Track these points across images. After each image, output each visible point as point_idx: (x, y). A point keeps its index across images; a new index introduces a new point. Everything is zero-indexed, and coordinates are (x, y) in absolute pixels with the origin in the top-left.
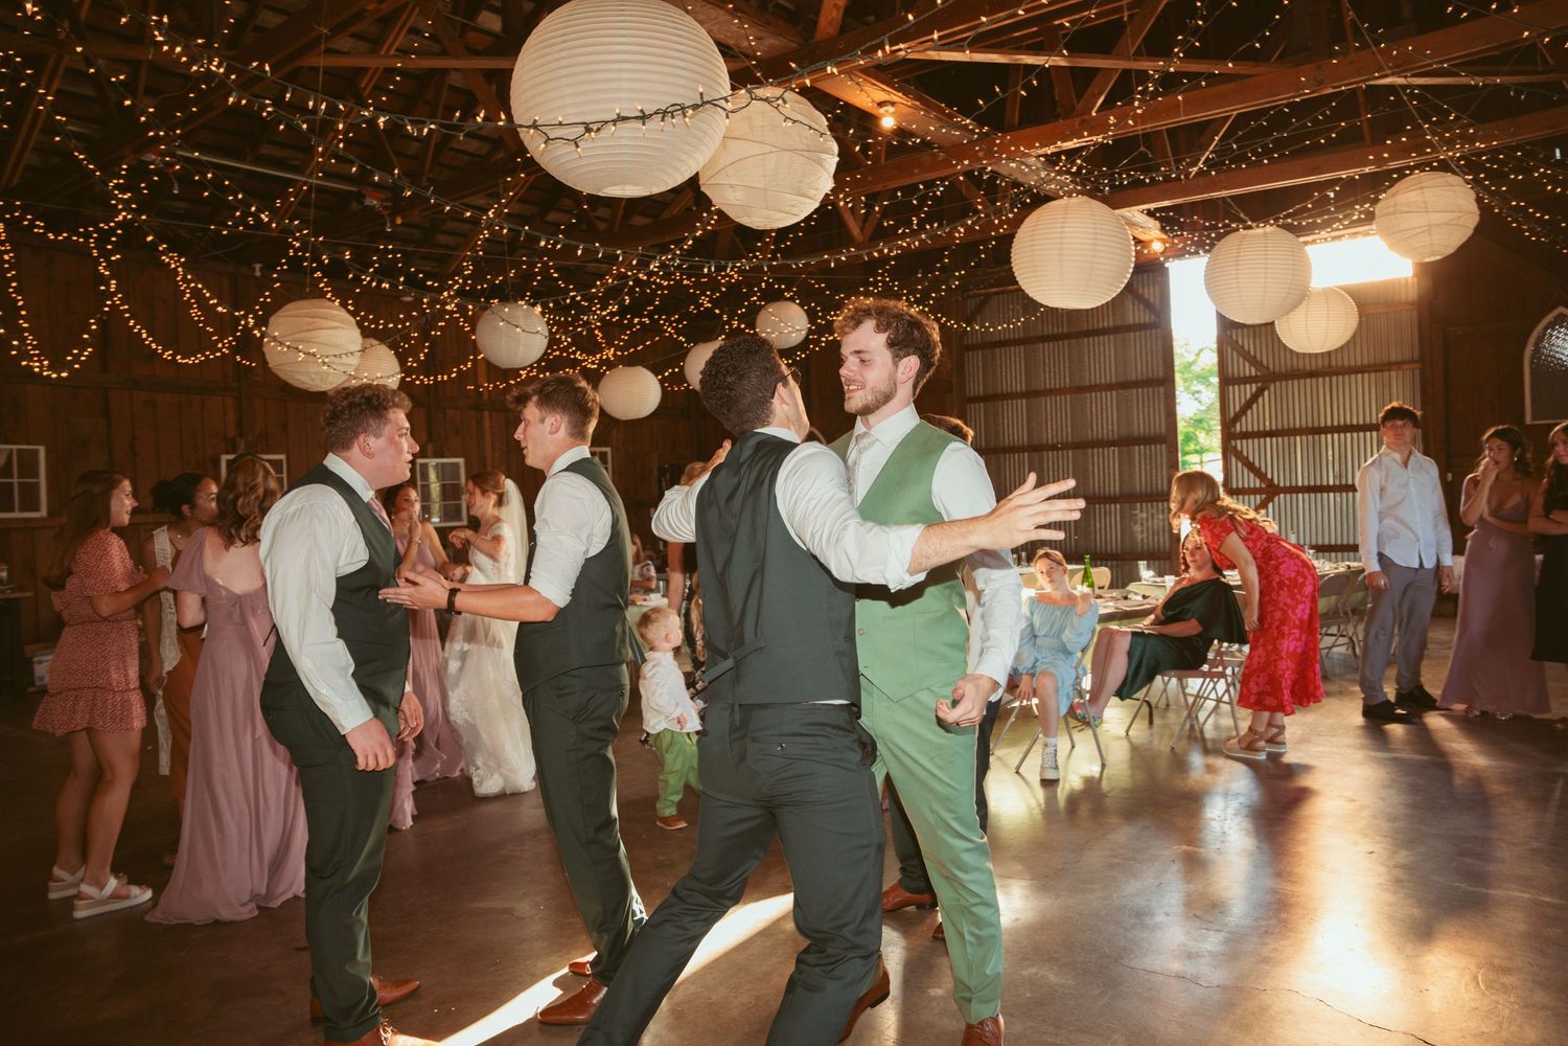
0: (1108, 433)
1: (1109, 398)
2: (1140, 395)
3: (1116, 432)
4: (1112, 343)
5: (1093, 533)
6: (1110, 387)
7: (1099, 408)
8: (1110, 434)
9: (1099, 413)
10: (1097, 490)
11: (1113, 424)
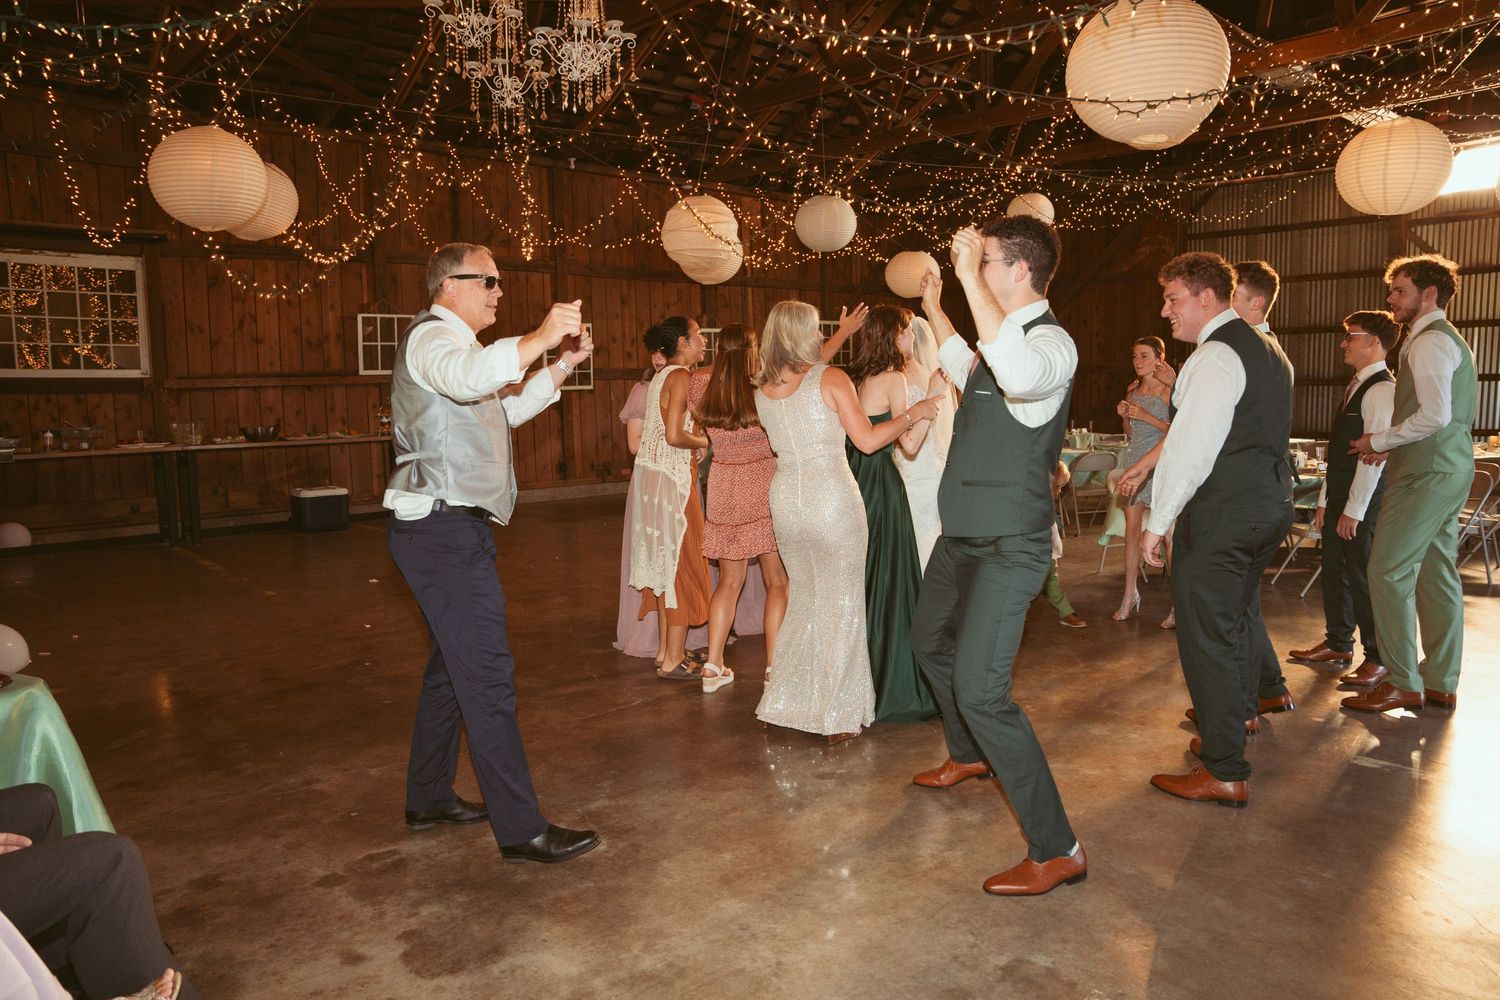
0: (1326, 321)
1: (1329, 286)
2: (1362, 284)
3: (1334, 316)
4: (1337, 233)
5: (1304, 411)
6: (1331, 276)
7: (1318, 296)
8: (1328, 320)
9: (1318, 300)
10: (1311, 372)
11: (1331, 312)
